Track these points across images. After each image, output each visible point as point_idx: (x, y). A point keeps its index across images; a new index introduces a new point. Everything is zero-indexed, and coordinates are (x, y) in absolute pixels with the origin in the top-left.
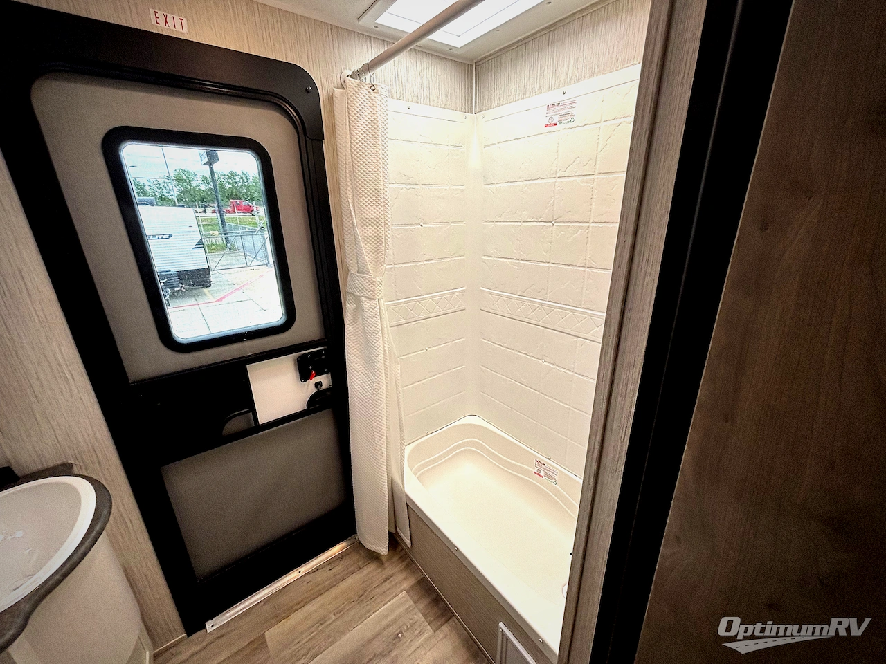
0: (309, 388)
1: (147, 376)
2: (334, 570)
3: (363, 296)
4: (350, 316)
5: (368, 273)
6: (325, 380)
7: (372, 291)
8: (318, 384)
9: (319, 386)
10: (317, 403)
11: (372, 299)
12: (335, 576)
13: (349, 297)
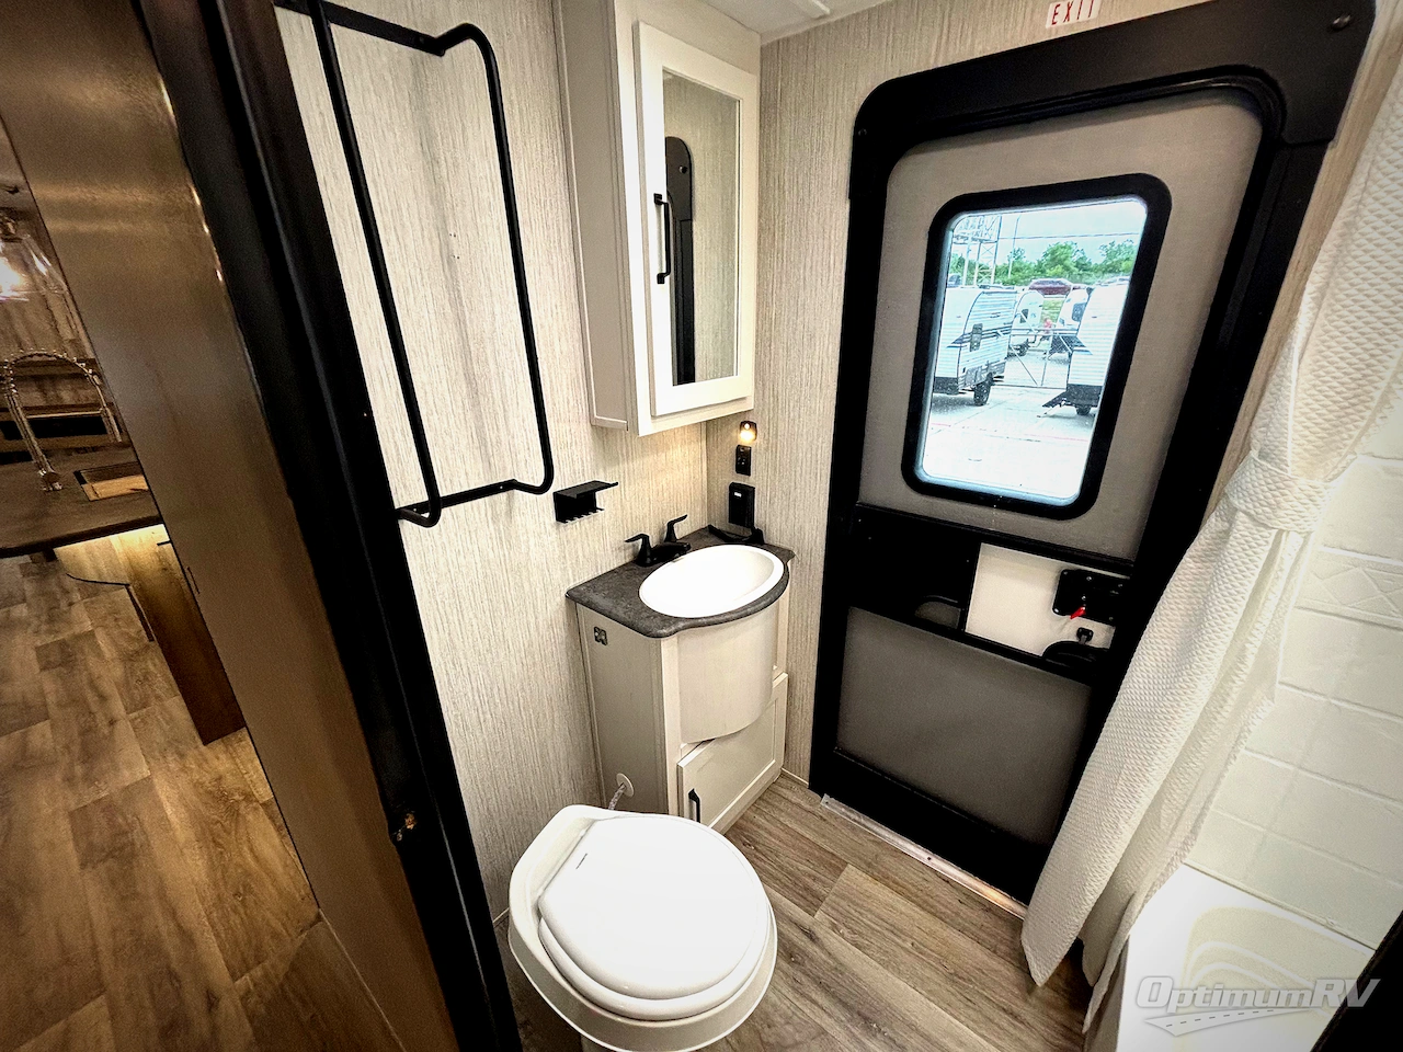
0: (1066, 629)
1: (880, 504)
2: (963, 907)
3: (1245, 512)
4: (1203, 542)
5: (1280, 462)
6: (1101, 635)
7: (1269, 505)
8: (1084, 633)
9: (1085, 637)
10: (1060, 659)
11: (1266, 526)
12: (957, 914)
13: (1222, 504)
